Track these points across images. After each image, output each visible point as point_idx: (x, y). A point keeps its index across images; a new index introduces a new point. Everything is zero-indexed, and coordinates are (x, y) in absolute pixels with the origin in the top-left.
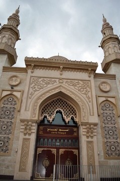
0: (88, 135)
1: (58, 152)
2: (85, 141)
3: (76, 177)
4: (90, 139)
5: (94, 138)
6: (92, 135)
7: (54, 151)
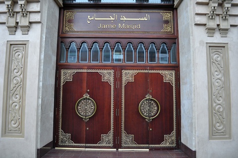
0: (212, 24)
1: (118, 79)
2: (201, 42)
3: (168, 141)
4: (217, 39)
5: (230, 34)
6: (224, 25)
7: (108, 76)
